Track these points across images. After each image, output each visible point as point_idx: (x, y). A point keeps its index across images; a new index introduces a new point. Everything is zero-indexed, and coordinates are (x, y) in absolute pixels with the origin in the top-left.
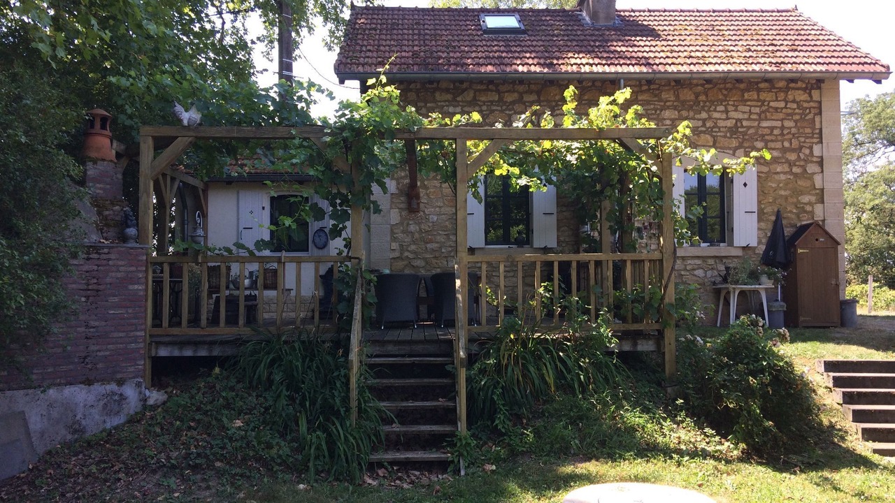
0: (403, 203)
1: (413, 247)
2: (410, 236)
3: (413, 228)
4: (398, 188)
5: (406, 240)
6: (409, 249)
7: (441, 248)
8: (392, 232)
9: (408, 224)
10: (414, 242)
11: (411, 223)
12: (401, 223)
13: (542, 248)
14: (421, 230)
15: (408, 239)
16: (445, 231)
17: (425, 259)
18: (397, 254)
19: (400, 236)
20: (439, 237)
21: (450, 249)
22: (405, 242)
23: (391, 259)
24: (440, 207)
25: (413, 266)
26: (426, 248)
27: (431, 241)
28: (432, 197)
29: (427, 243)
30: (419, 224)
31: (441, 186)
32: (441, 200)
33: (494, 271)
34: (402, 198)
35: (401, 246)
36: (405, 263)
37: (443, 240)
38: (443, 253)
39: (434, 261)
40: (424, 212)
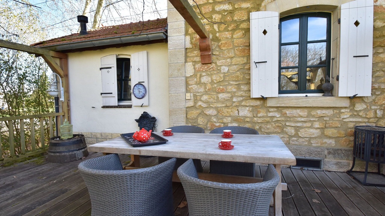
0: (197, 56)
1: (205, 98)
2: (203, 87)
3: (205, 79)
4: (191, 43)
5: (199, 91)
6: (202, 99)
7: (232, 97)
8: (187, 84)
9: (201, 76)
10: (206, 93)
11: (204, 74)
12: (195, 75)
13: (350, 97)
14: (212, 81)
15: (202, 90)
16: (236, 81)
17: (216, 108)
18: (191, 104)
19: (194, 87)
20: (230, 87)
21: (241, 99)
22: (198, 93)
23: (187, 108)
24: (232, 58)
25: (206, 114)
26: (218, 97)
27: (222, 91)
28: (224, 48)
29: (219, 93)
30: (211, 75)
31: (232, 37)
32: (233, 51)
33: (287, 121)
34: (195, 52)
35: (195, 96)
36: (199, 111)
37: (235, 90)
38: (234, 102)
39: (225, 110)
40: (216, 63)
